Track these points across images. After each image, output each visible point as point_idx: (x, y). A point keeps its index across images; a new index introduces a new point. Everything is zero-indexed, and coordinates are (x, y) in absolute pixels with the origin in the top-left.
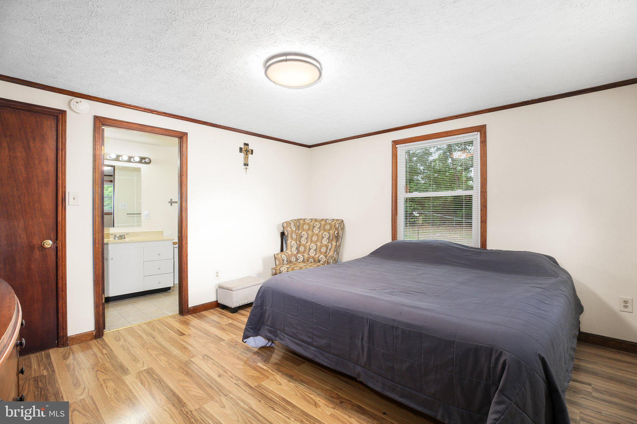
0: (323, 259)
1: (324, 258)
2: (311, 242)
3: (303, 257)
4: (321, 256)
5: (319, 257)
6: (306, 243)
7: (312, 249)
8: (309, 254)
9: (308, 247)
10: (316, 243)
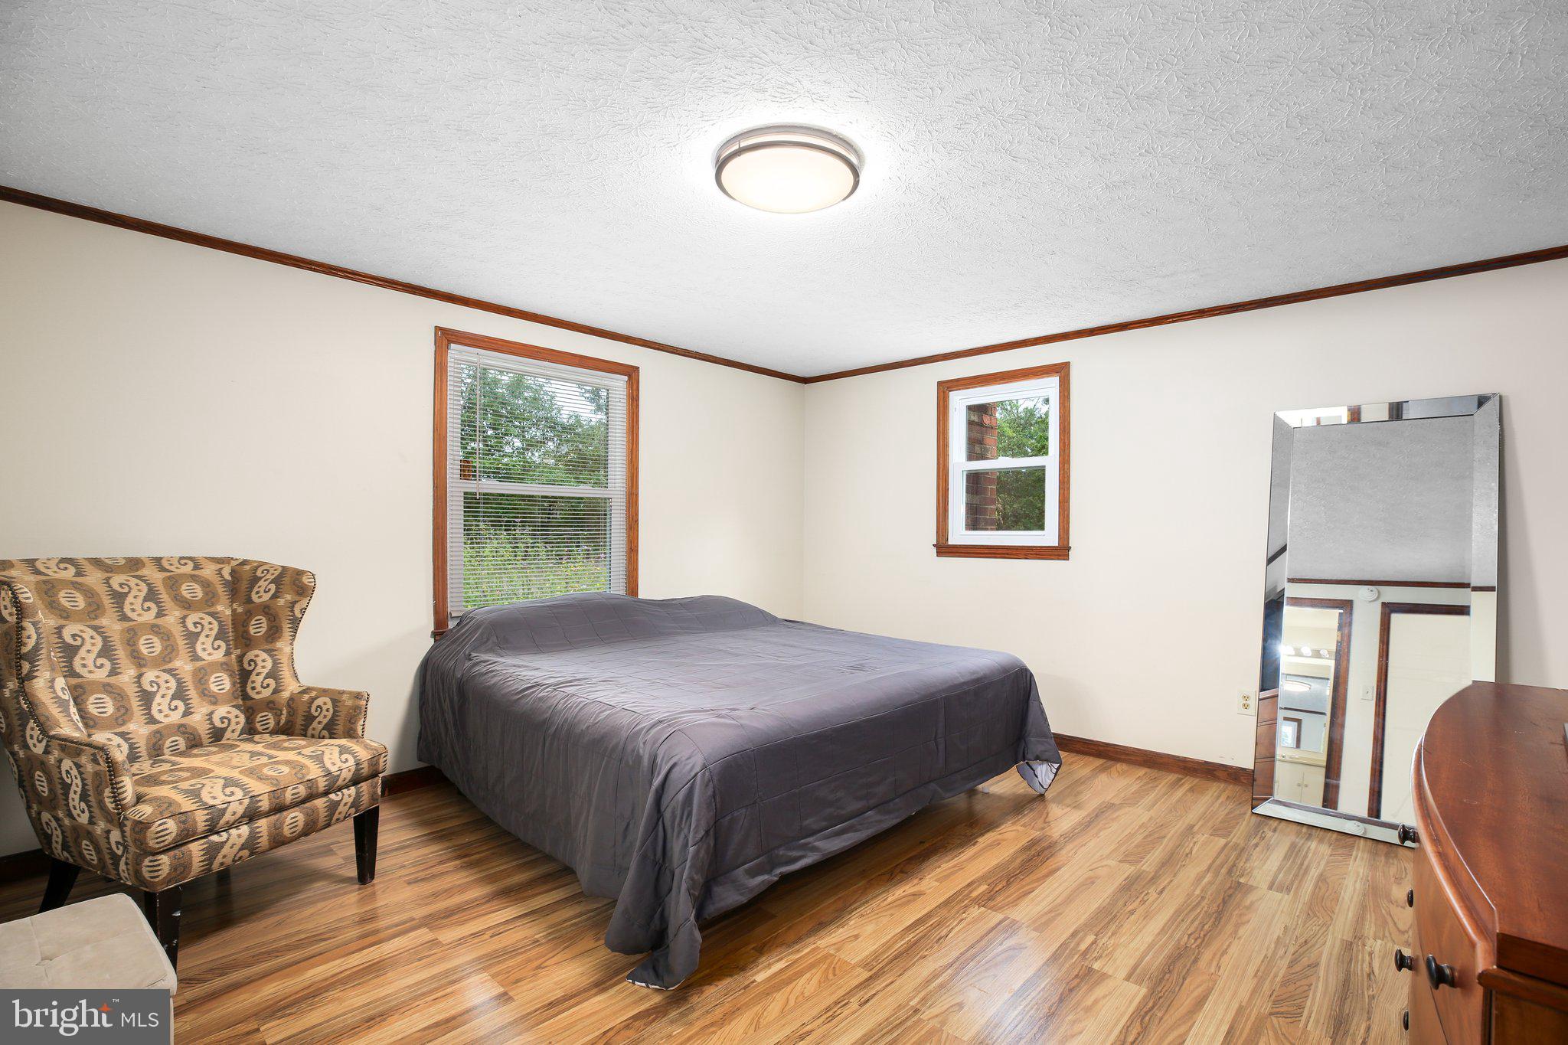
0: (234, 720)
1: (237, 717)
2: (140, 666)
3: (126, 740)
4: (222, 711)
5: (210, 719)
6: (114, 672)
7: (158, 696)
8: (152, 720)
9: (131, 691)
10: (170, 666)
